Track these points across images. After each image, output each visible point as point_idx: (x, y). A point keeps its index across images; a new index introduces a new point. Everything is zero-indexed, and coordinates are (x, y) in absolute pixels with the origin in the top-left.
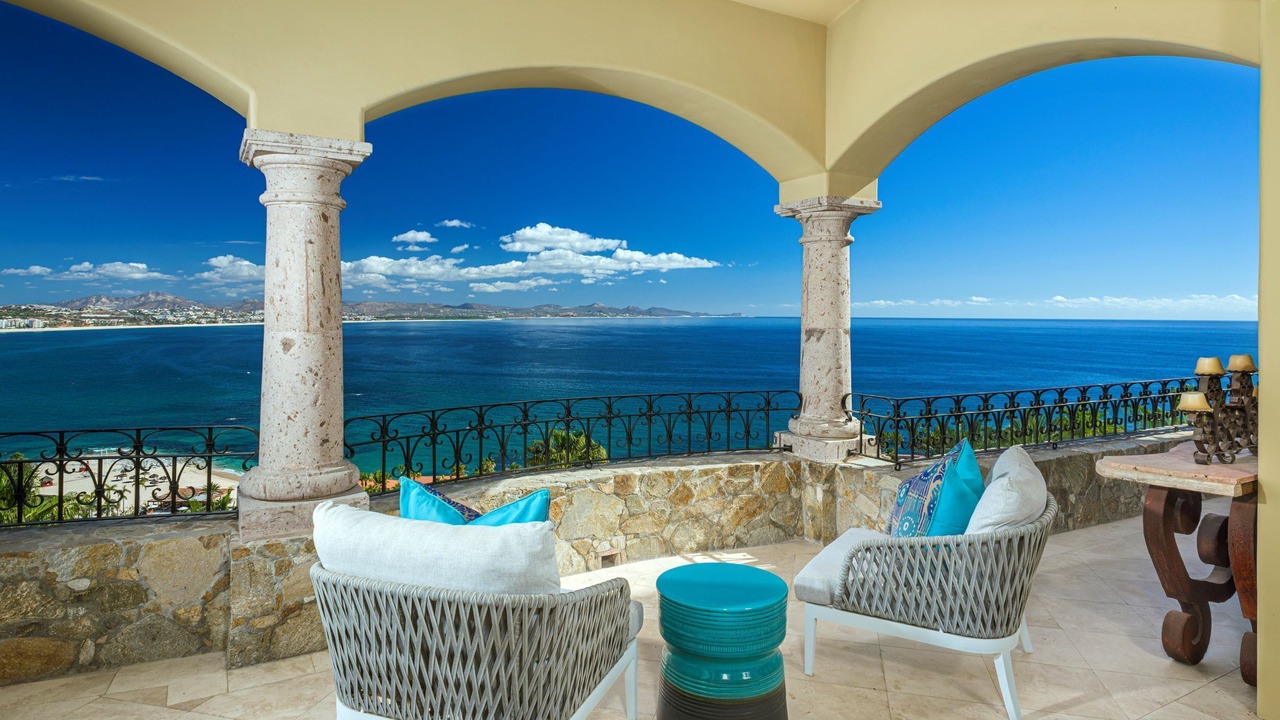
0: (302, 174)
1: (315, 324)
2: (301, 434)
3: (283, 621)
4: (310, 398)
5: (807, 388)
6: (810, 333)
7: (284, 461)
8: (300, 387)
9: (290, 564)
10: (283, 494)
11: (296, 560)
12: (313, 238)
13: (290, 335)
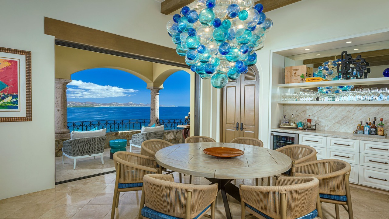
0: (61, 84)
1: (63, 107)
2: (61, 124)
3: (59, 151)
4: (62, 119)
5: (151, 119)
6: (152, 109)
7: (58, 128)
8: (61, 117)
9: (60, 143)
10: (58, 133)
11: (61, 142)
12: (62, 94)
13: (59, 109)
